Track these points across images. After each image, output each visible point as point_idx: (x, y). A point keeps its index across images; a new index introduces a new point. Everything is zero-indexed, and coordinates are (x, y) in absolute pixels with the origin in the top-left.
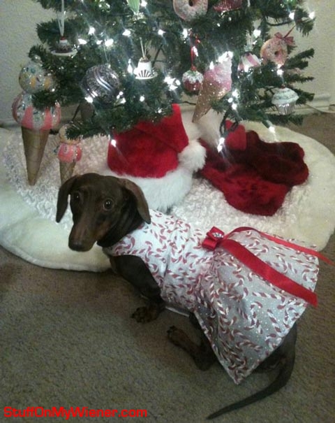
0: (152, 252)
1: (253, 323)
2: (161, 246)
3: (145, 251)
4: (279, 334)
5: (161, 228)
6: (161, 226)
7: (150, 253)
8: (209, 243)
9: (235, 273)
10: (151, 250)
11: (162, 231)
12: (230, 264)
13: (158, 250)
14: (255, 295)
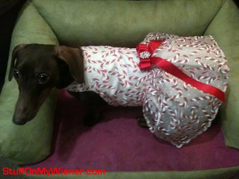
0: (100, 85)
1: (194, 119)
2: (105, 79)
3: (95, 85)
4: (210, 120)
5: (100, 64)
6: (100, 62)
7: (99, 86)
8: (144, 66)
9: (174, 87)
10: (99, 84)
11: (102, 66)
12: (168, 80)
13: (104, 82)
14: (193, 101)
